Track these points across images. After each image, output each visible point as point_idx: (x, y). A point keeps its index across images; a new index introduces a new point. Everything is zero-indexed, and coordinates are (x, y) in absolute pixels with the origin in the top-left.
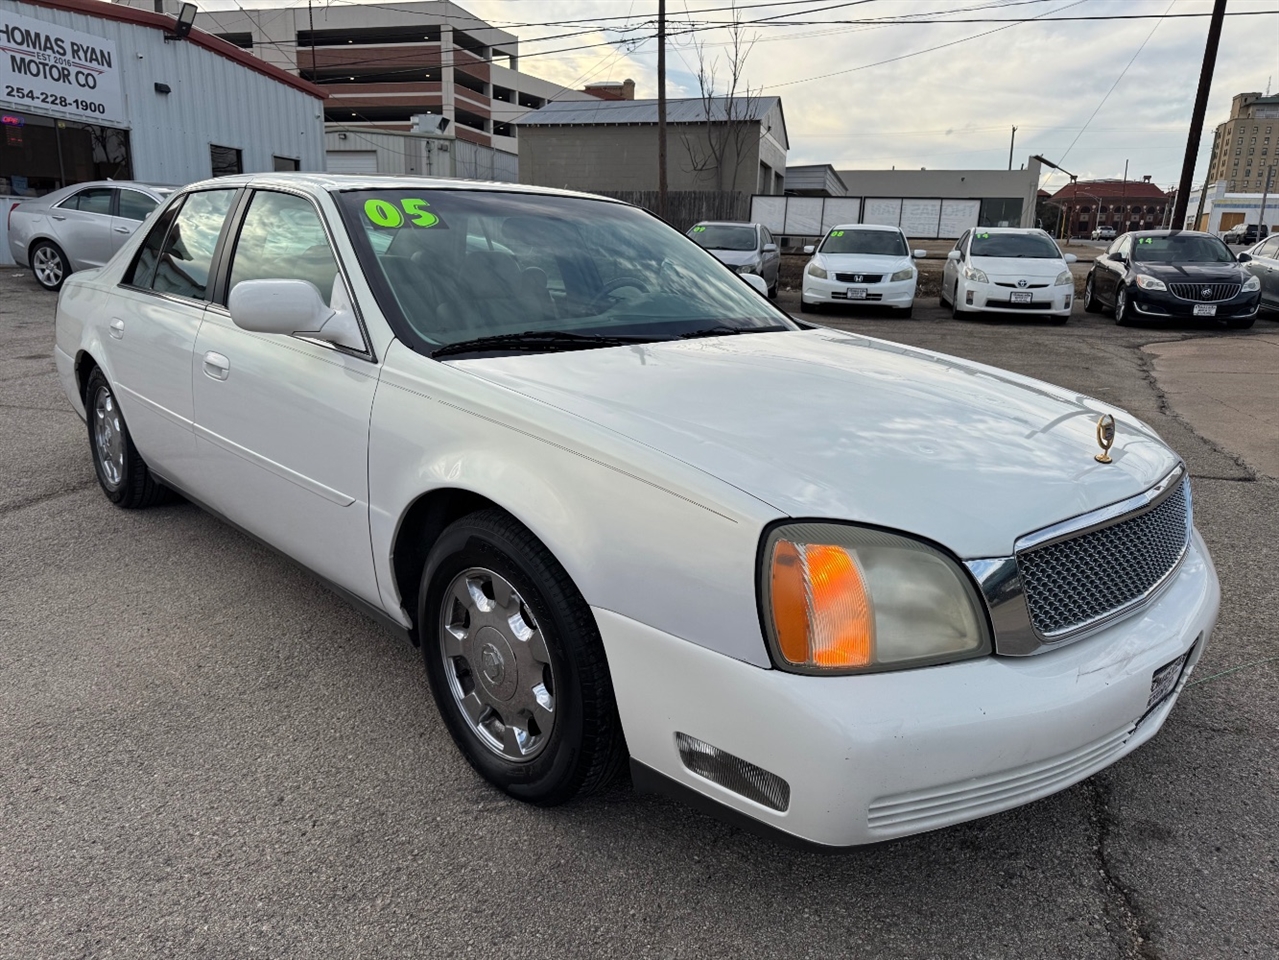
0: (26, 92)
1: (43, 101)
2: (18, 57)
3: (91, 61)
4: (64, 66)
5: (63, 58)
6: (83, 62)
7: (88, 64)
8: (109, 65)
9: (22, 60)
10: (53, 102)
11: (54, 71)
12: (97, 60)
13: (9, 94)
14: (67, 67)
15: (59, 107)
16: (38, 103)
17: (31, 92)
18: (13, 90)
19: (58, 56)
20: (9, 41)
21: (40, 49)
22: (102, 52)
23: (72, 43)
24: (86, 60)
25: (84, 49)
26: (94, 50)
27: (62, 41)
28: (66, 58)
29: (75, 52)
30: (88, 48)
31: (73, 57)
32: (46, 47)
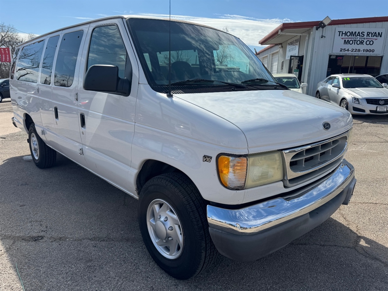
0: (346, 50)
1: (352, 51)
2: (347, 40)
3: (373, 37)
4: (362, 40)
5: (363, 37)
6: (370, 37)
7: (372, 37)
8: (381, 36)
9: (348, 41)
10: (355, 51)
11: (359, 42)
12: (376, 36)
13: (341, 51)
14: (364, 40)
15: (357, 53)
16: (350, 52)
17: (348, 49)
18: (342, 49)
19: (361, 37)
20: (345, 36)
21: (355, 36)
22: (379, 33)
23: (368, 32)
24: (372, 36)
25: (372, 33)
26: (376, 33)
27: (364, 32)
28: (364, 37)
29: (368, 35)
30: (374, 32)
31: (367, 36)
32: (357, 35)
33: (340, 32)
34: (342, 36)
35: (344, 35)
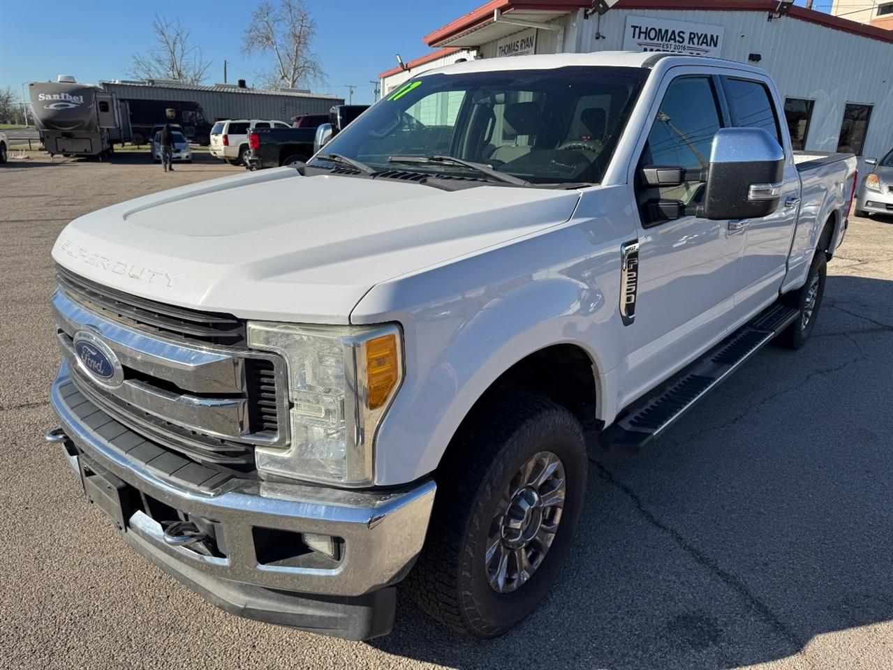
2: (649, 49)
3: (701, 44)
4: (680, 50)
5: (681, 45)
6: (696, 46)
7: (699, 47)
8: (715, 45)
12: (707, 43)
19: (677, 44)
20: (646, 38)
21: (666, 41)
22: (712, 36)
23: (691, 33)
24: (698, 44)
25: (699, 36)
26: (706, 36)
27: (683, 33)
28: (683, 44)
29: (691, 39)
30: (702, 34)
31: (689, 43)
32: (670, 39)
33: (635, 27)
34: (639, 38)
35: (644, 35)
